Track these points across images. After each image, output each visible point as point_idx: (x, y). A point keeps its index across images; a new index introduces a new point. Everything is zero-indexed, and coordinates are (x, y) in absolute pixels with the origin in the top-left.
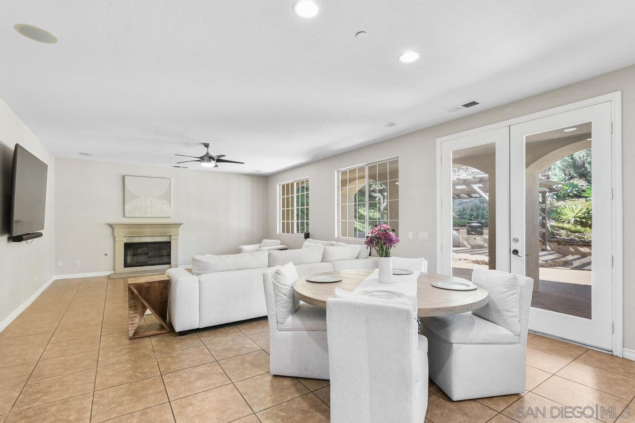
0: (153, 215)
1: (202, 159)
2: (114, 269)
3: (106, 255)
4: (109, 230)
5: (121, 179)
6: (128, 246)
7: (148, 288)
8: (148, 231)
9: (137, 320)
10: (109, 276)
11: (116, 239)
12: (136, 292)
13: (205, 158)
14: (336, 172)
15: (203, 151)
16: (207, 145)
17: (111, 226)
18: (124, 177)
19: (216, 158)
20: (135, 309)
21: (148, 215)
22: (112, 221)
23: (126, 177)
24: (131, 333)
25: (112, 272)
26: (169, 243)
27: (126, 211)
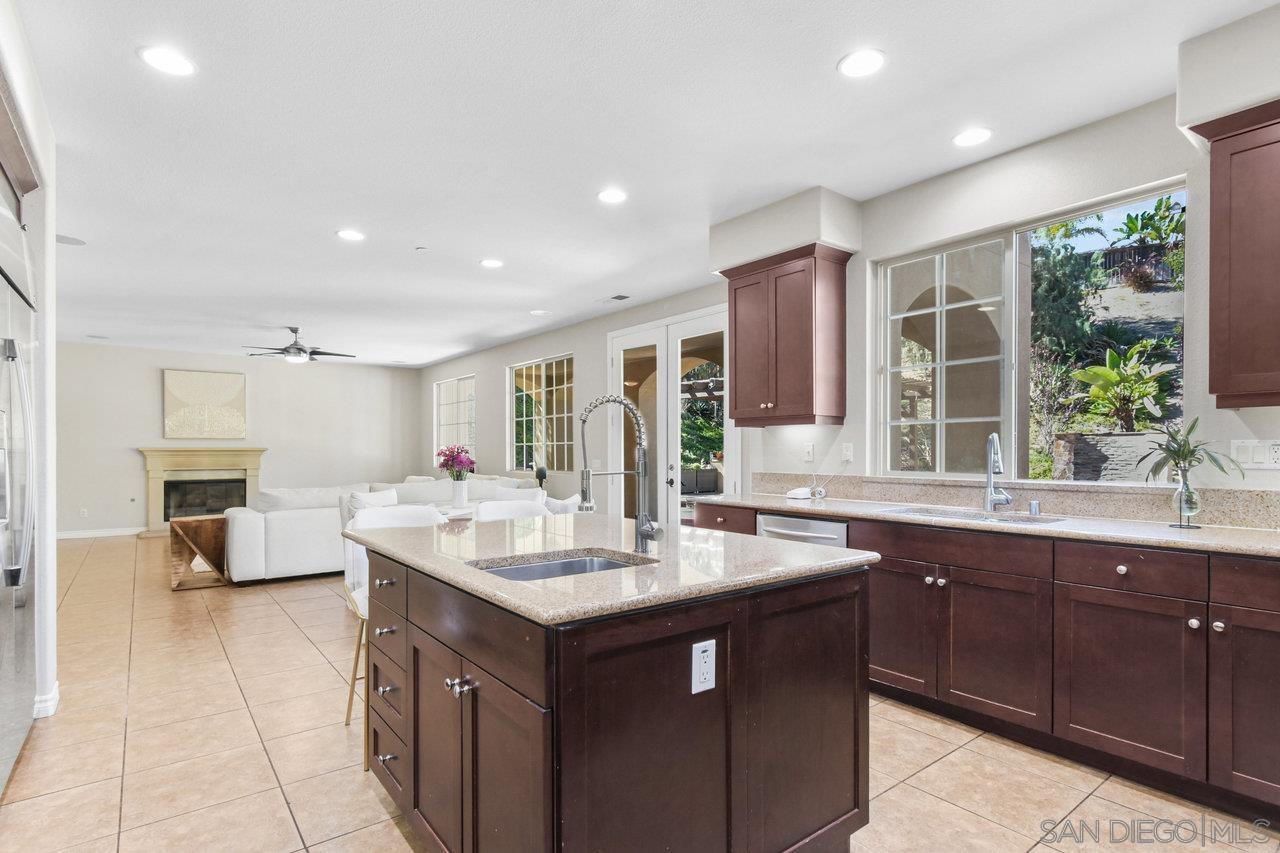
0: (214, 435)
1: (285, 351)
2: (147, 524)
3: (133, 500)
4: (138, 459)
5: (159, 374)
6: (171, 487)
7: (197, 527)
8: (205, 461)
9: (182, 569)
10: (138, 535)
11: (151, 474)
12: (181, 532)
13: (292, 350)
14: (508, 370)
15: (288, 339)
16: (294, 331)
17: (141, 453)
18: (163, 372)
19: (309, 351)
20: (181, 556)
21: (205, 435)
22: (142, 446)
23: (166, 372)
24: (174, 584)
25: (143, 529)
26: (244, 481)
27: (167, 429)
